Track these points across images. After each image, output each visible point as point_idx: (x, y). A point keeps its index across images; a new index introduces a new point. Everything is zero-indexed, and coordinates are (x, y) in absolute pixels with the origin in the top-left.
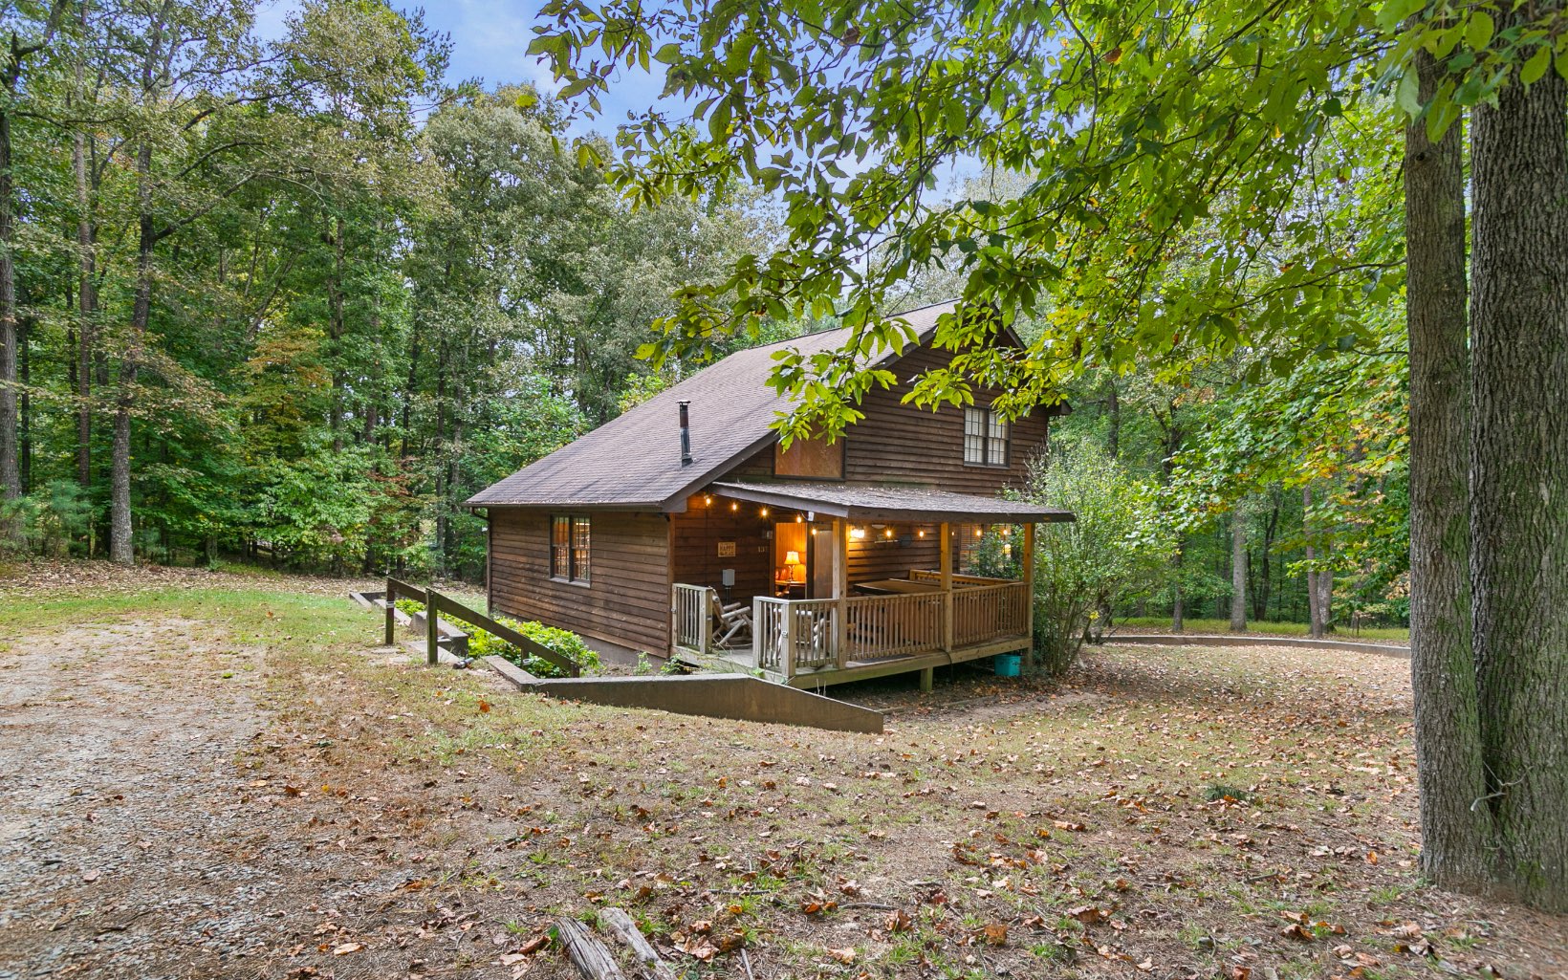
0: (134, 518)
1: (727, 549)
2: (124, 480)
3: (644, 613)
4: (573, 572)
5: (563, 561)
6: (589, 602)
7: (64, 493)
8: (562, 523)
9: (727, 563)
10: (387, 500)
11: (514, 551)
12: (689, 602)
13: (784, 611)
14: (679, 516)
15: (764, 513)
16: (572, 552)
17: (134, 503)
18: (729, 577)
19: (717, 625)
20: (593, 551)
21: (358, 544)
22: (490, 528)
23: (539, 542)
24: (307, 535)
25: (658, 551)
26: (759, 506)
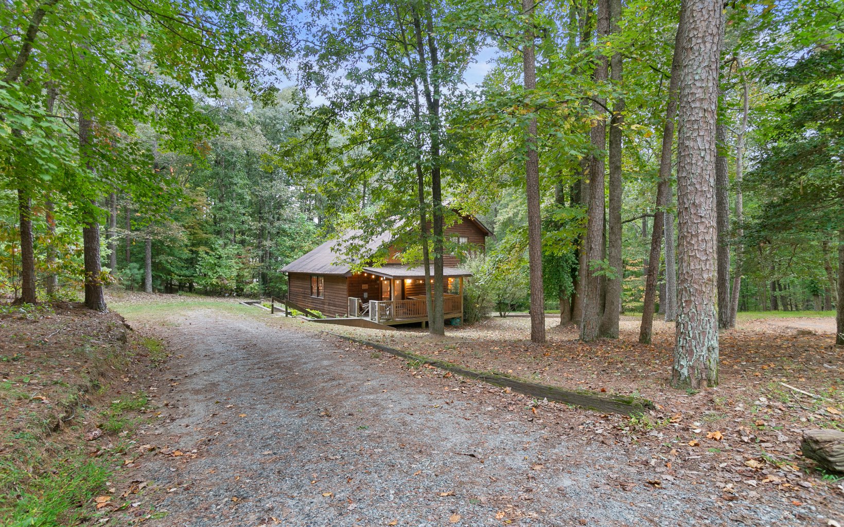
0: (153, 276)
1: (365, 287)
2: (149, 262)
3: (340, 306)
4: (318, 294)
5: (315, 290)
6: (323, 303)
7: (134, 268)
8: (315, 278)
9: (365, 291)
10: (242, 266)
11: (298, 287)
12: (352, 302)
13: (376, 304)
14: (350, 277)
15: (373, 277)
16: (318, 288)
17: (152, 270)
18: (366, 295)
19: (361, 309)
20: (325, 288)
21: (234, 285)
22: (289, 279)
23: (306, 284)
24: (214, 281)
25: (344, 287)
26: (372, 275)
